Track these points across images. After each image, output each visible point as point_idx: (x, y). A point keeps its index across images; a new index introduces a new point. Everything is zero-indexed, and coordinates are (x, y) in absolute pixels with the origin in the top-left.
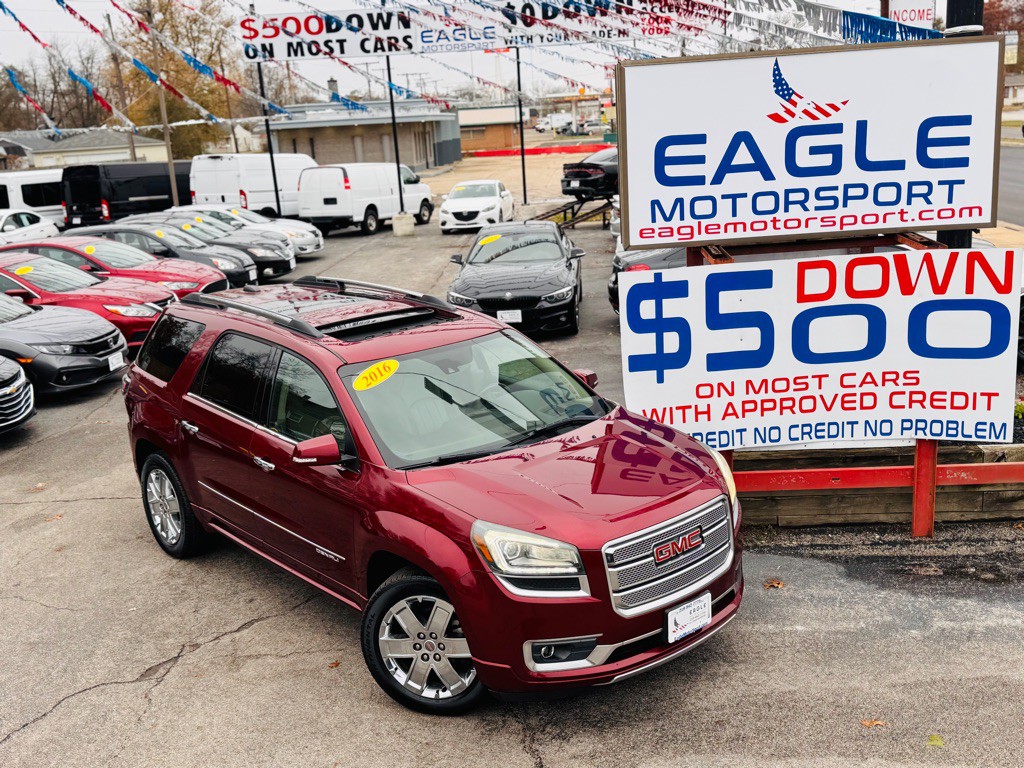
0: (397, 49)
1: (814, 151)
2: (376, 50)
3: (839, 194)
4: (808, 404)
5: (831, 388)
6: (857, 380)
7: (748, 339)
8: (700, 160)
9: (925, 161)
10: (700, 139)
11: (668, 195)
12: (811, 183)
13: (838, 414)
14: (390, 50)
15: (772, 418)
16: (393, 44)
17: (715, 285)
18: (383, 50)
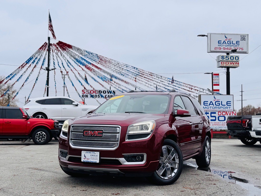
1: (217, 103)
3: (220, 107)
4: (219, 125)
5: (221, 124)
6: (223, 123)
7: (214, 118)
8: (208, 103)
9: (227, 105)
10: (208, 102)
11: (205, 106)
12: (218, 106)
13: (222, 126)
14: (111, 97)
15: (216, 126)
17: (211, 113)
18: (109, 97)
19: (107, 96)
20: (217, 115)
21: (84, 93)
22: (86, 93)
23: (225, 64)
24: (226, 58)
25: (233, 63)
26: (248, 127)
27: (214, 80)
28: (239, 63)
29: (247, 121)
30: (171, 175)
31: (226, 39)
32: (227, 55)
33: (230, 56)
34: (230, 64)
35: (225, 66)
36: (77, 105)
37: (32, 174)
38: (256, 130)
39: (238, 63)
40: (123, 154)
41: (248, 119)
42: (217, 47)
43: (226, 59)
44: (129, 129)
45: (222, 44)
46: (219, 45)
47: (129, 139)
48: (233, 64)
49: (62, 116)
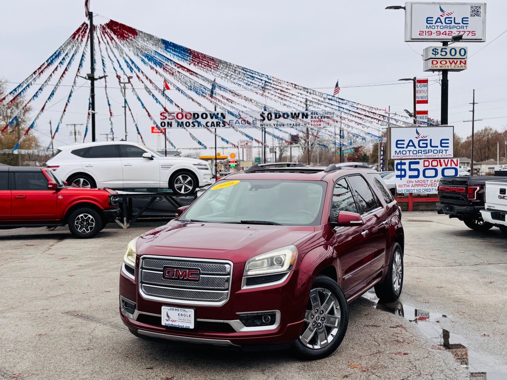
0: (220, 126)
1: (423, 144)
2: (211, 126)
3: (427, 151)
4: (425, 185)
5: (429, 183)
6: (433, 181)
7: (415, 173)
8: (404, 144)
9: (441, 146)
10: (404, 141)
11: (398, 150)
12: (423, 149)
13: (430, 187)
14: (217, 126)
15: (420, 187)
16: (218, 124)
17: (410, 163)
18: (214, 126)
19: (209, 124)
20: (421, 167)
21: (164, 119)
22: (169, 119)
23: (439, 64)
24: (441, 51)
25: (455, 62)
26: (477, 201)
27: (419, 92)
28: (467, 63)
29: (477, 189)
30: (326, 341)
31: (441, 13)
32: (444, 47)
33: (449, 47)
34: (448, 64)
35: (439, 68)
36: (151, 158)
37: (72, 330)
38: (492, 208)
39: (465, 61)
40: (237, 313)
41: (478, 185)
42: (425, 29)
43: (441, 54)
44: (247, 266)
45: (434, 24)
46: (429, 25)
47: (247, 284)
48: (456, 64)
49: (123, 180)
